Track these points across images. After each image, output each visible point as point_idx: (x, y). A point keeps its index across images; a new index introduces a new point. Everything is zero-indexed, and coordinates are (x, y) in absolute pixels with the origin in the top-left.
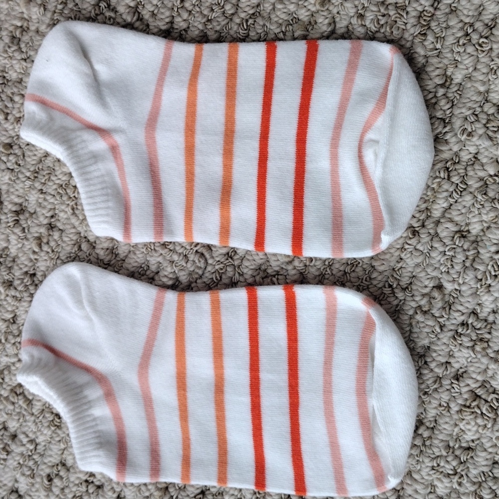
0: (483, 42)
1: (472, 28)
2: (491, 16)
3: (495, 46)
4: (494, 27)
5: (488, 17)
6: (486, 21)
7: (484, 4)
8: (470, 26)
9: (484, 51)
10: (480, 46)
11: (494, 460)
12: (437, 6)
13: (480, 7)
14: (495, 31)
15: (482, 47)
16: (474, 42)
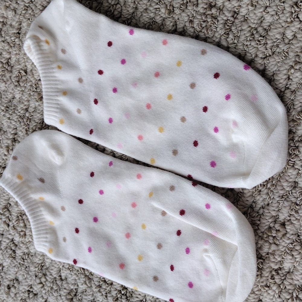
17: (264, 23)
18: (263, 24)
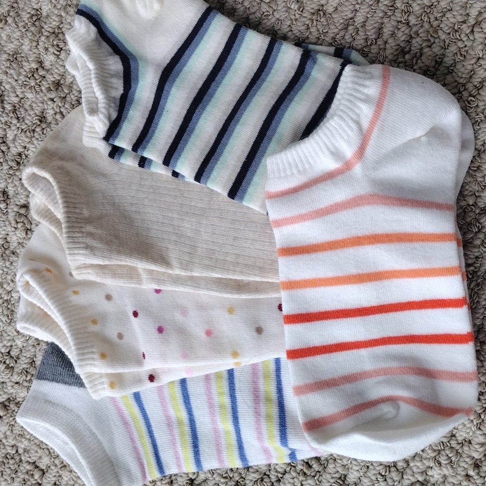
0: (471, 100)
1: (464, 87)
2: (480, 80)
3: (481, 104)
4: (481, 88)
5: (477, 80)
6: (476, 83)
7: (475, 70)
8: (462, 86)
9: (472, 108)
10: (469, 103)
11: (452, 433)
12: (437, 68)
13: (471, 72)
14: (481, 92)
15: (470, 104)
16: (464, 98)
17: (475, 78)
18: (473, 80)
